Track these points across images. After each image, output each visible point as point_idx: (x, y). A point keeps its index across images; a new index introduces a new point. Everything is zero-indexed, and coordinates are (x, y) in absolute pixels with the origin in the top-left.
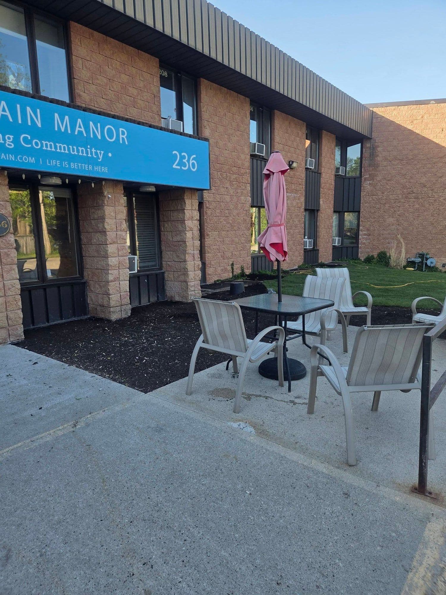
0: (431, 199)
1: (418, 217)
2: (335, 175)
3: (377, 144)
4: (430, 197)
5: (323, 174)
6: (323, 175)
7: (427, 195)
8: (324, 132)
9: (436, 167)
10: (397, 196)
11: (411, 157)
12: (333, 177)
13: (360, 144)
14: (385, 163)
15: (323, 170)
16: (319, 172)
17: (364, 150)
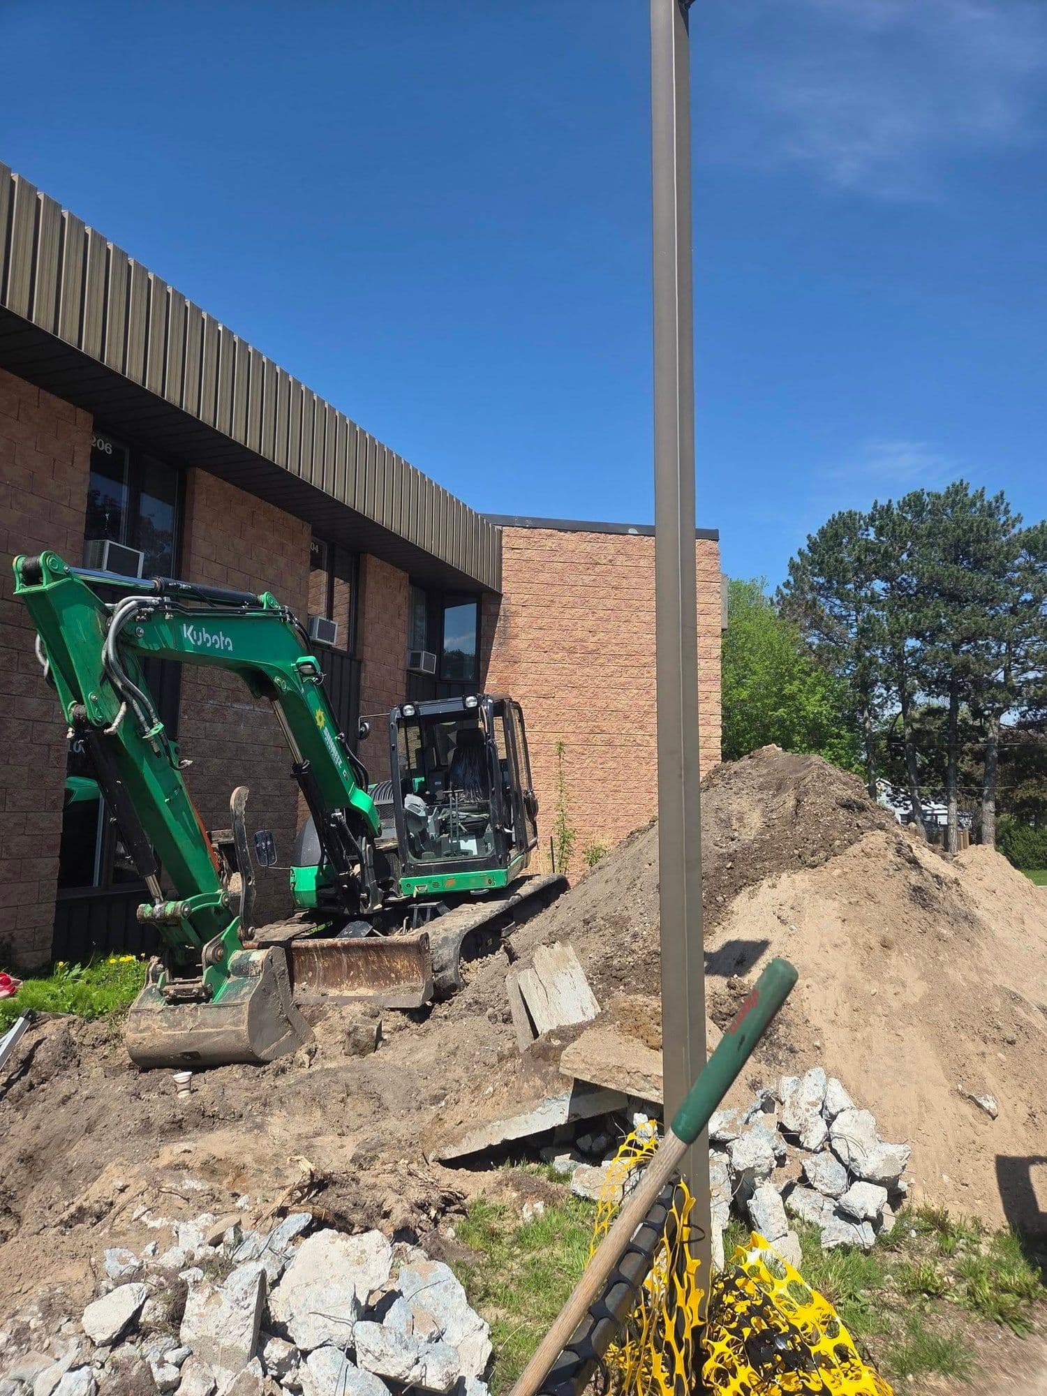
0: (641, 748)
1: (616, 791)
2: (408, 670)
3: (514, 608)
4: (640, 745)
5: (368, 663)
6: (370, 666)
7: (632, 739)
8: (372, 562)
9: (649, 675)
10: (563, 737)
11: (592, 647)
12: (401, 677)
13: (474, 606)
14: (534, 656)
15: (368, 653)
16: (358, 657)
17: (484, 618)
